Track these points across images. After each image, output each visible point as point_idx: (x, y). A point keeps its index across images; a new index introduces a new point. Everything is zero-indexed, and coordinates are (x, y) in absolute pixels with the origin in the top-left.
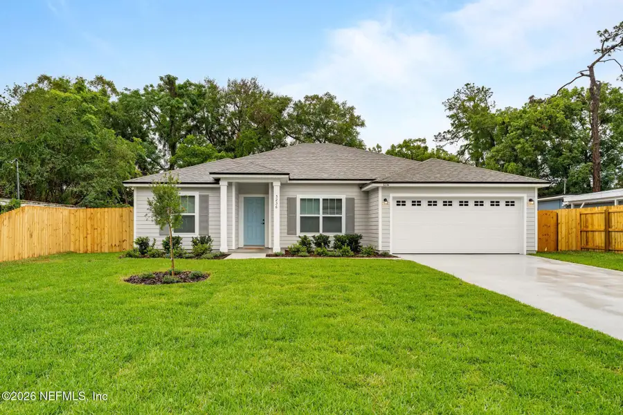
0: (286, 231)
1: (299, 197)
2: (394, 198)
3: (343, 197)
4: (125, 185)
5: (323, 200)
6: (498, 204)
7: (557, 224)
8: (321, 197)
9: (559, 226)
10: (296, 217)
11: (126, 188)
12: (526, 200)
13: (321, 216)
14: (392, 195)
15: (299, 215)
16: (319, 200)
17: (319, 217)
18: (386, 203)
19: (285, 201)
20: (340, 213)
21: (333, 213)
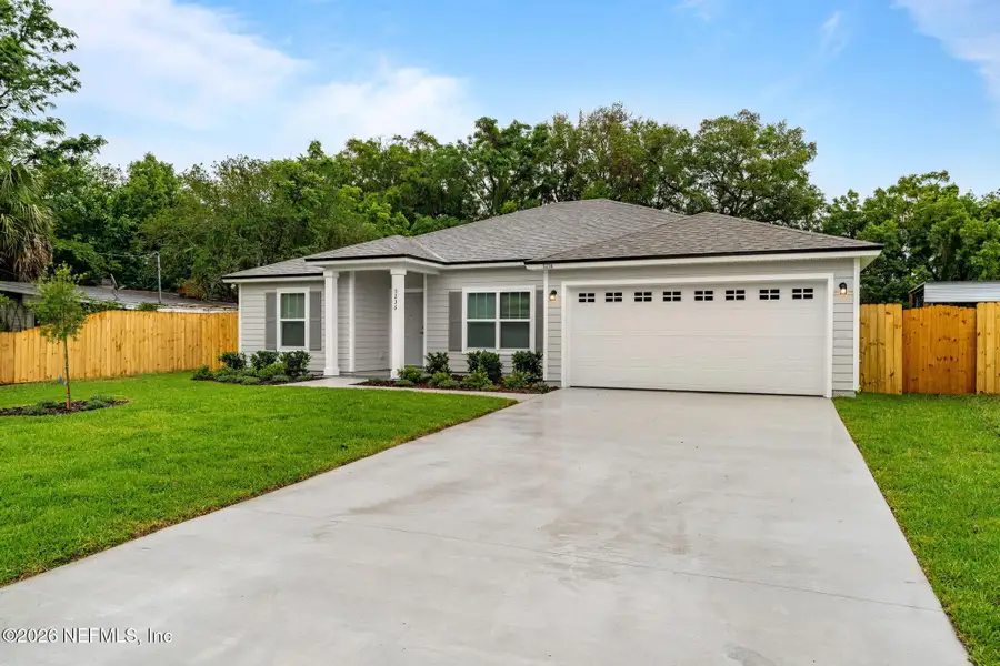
0: (447, 345)
1: (466, 291)
2: (571, 289)
3: (531, 289)
4: (225, 281)
5: (502, 294)
6: (775, 295)
7: (975, 335)
8: (498, 290)
9: (980, 339)
10: (461, 322)
11: (230, 284)
12: (832, 286)
13: (498, 320)
14: (565, 284)
16: (494, 294)
17: (494, 323)
18: (552, 297)
19: (447, 298)
20: (528, 316)
21: (516, 316)
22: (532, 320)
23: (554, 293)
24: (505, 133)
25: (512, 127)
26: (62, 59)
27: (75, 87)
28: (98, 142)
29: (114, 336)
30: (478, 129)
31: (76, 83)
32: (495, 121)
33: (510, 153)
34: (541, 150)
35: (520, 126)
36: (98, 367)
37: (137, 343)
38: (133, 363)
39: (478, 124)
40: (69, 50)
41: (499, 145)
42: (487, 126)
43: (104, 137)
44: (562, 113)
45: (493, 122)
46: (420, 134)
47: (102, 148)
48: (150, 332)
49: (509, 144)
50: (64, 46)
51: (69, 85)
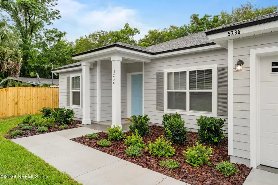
0: (155, 106)
1: (167, 71)
2: (261, 58)
3: (214, 67)
5: (191, 72)
8: (188, 69)
10: (163, 92)
13: (188, 91)
14: (254, 52)
15: (166, 91)
16: (185, 72)
17: (185, 93)
18: (239, 67)
19: (155, 77)
20: (211, 87)
21: (202, 88)
22: (214, 90)
23: (241, 63)
24: (202, 20)
25: (204, 17)
26: (54, 9)
27: (60, 18)
28: (65, 33)
29: (13, 98)
30: (192, 19)
31: (60, 16)
32: (198, 15)
33: (203, 26)
34: (216, 24)
35: (207, 16)
36: (4, 112)
37: (26, 101)
38: (24, 110)
39: (191, 18)
40: (56, 6)
41: (199, 24)
42: (195, 18)
43: (66, 32)
44: (224, 11)
45: (197, 16)
46: (172, 26)
47: (66, 35)
48: (34, 96)
49: (203, 23)
50: (54, 4)
51: (58, 17)
